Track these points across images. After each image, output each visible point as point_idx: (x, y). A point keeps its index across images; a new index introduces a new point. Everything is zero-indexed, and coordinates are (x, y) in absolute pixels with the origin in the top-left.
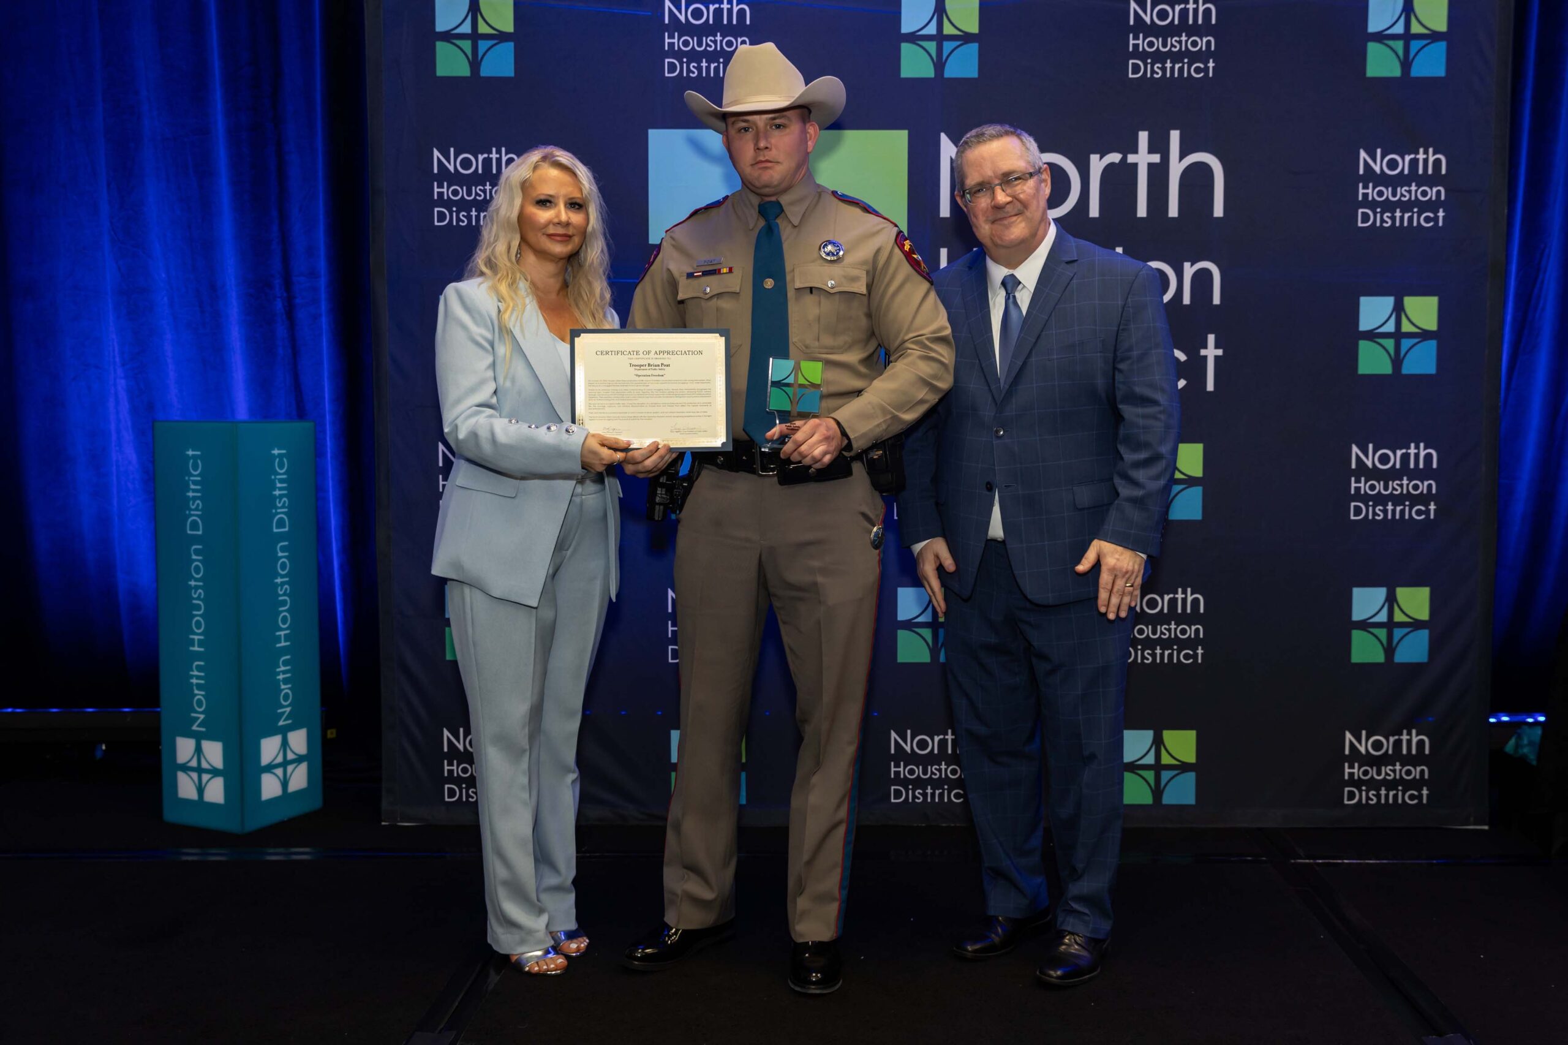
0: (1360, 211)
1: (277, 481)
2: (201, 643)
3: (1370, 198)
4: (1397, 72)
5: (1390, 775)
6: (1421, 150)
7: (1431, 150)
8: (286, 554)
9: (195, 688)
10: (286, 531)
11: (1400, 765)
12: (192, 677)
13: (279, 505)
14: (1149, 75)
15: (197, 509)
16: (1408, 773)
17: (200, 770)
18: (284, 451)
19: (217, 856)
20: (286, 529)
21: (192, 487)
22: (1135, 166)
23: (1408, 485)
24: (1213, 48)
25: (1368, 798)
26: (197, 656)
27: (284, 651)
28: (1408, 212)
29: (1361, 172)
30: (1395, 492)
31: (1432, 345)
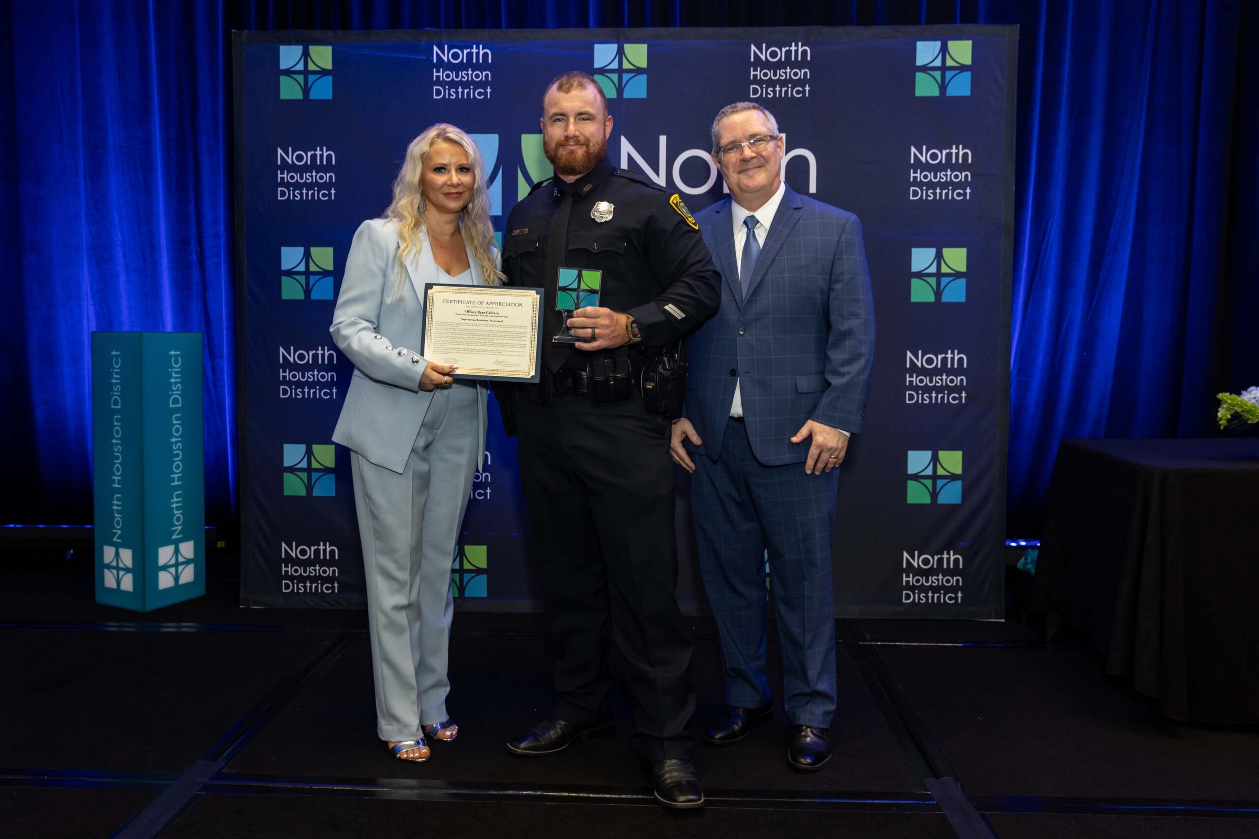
0: (912, 189)
1: (173, 373)
2: (119, 482)
3: (918, 180)
4: (936, 92)
5: (935, 583)
6: (954, 147)
7: (961, 147)
8: (179, 422)
9: (115, 512)
10: (179, 407)
11: (942, 576)
12: (114, 505)
13: (175, 389)
14: (764, 96)
15: (117, 391)
16: (948, 581)
17: (118, 569)
18: (179, 353)
19: (129, 628)
20: (180, 405)
21: (115, 376)
23: (946, 379)
24: (808, 77)
25: (919, 599)
26: (117, 491)
27: (177, 488)
28: (945, 190)
29: (912, 162)
30: (937, 384)
31: (962, 282)
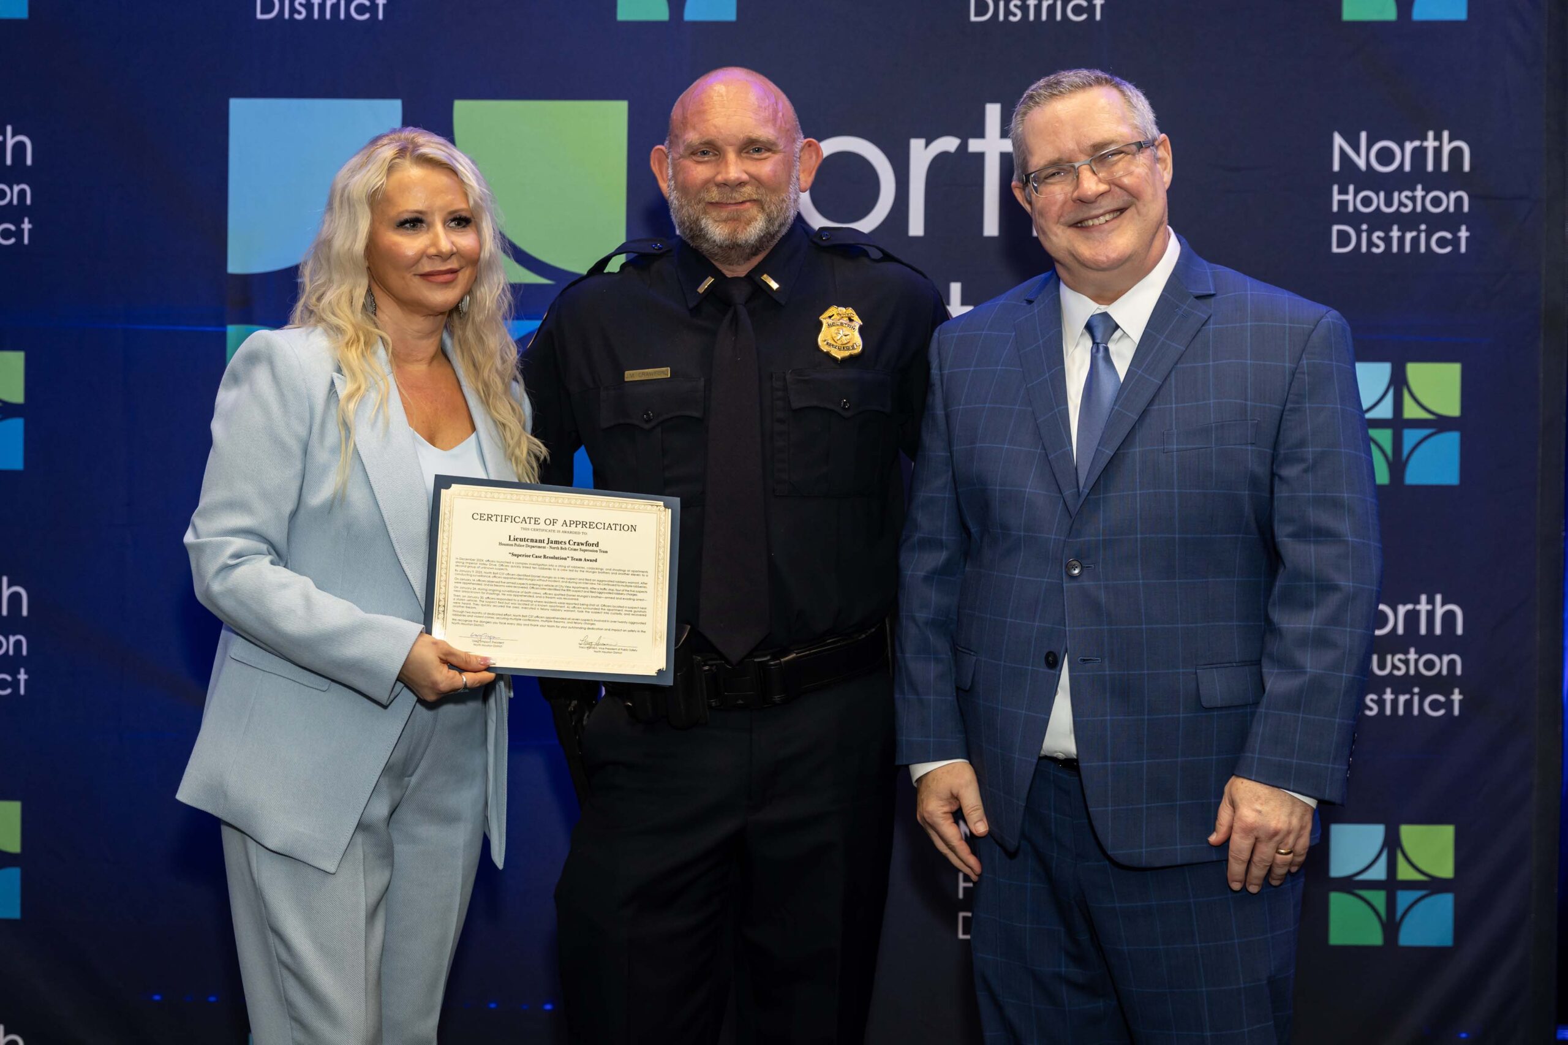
0: (1335, 228)
3: (1351, 209)
4: (1390, 13)
6: (1431, 134)
7: (1446, 134)
14: (1001, 18)
22: (980, 157)
23: (1417, 661)
28: (1411, 231)
29: (1336, 167)
30: (1396, 673)
31: (1452, 439)
